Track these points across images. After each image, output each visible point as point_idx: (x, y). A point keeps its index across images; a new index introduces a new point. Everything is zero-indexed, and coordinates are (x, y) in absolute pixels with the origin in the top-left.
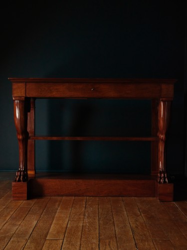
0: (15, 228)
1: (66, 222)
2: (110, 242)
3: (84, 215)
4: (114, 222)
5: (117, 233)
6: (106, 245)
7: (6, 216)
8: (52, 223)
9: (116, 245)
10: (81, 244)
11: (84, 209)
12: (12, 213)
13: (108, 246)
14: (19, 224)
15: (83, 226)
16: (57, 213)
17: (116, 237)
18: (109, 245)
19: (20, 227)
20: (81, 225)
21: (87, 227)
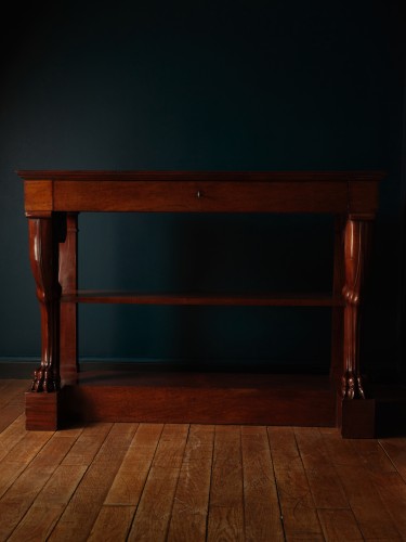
0: (41, 482)
1: (146, 471)
2: (230, 512)
3: (184, 455)
4: (242, 470)
5: (246, 494)
6: (221, 519)
7: (25, 456)
8: (116, 472)
9: (241, 518)
10: (171, 517)
11: (184, 442)
12: (36, 450)
13: (224, 521)
14: (51, 472)
15: (178, 478)
16: (129, 451)
17: (243, 502)
18: (228, 518)
19: (52, 480)
20: (176, 475)
21: (187, 481)
